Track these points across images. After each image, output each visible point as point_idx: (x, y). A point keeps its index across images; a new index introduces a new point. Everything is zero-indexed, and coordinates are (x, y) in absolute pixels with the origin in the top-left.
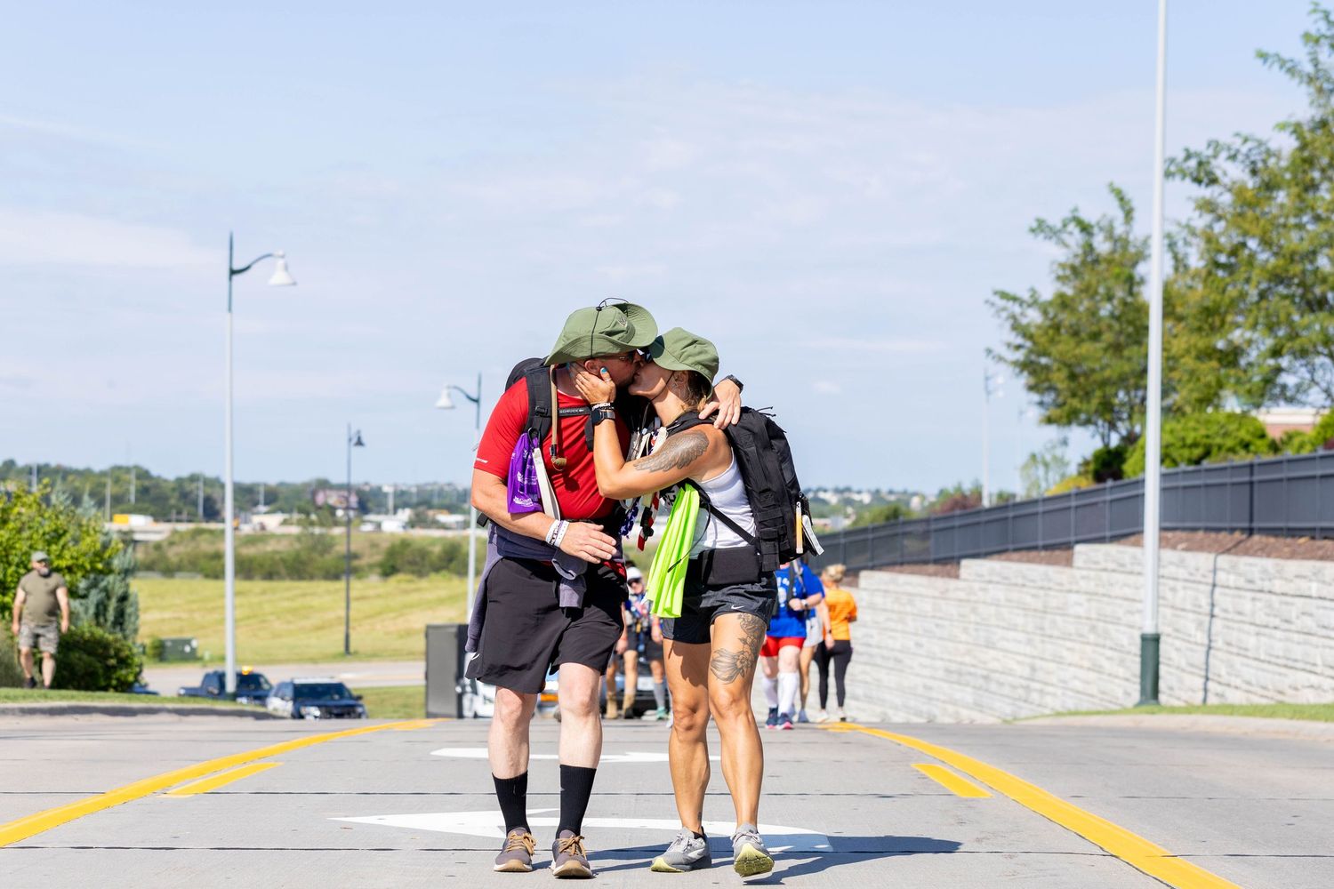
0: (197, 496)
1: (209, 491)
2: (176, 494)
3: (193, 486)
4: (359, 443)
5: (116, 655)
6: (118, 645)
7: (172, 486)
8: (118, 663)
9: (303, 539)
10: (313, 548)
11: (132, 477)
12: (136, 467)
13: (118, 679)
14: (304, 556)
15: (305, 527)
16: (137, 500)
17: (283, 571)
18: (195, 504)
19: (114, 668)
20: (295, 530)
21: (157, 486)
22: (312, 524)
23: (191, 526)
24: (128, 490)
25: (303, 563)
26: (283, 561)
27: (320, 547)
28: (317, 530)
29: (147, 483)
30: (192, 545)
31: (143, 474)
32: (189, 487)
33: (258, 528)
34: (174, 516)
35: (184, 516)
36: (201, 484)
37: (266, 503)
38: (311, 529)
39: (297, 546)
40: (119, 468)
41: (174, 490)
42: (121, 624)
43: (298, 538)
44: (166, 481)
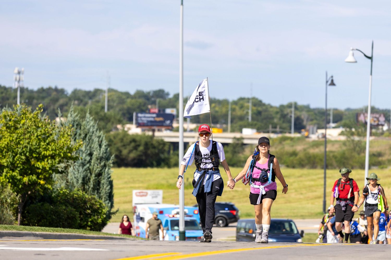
0: (291, 117)
1: (298, 113)
2: (278, 116)
3: (288, 110)
4: (332, 84)
5: (91, 207)
6: (93, 201)
7: (275, 110)
8: (92, 212)
9: (347, 144)
10: (354, 149)
11: (250, 105)
12: (254, 98)
13: (92, 222)
14: (347, 154)
15: (349, 137)
16: (253, 119)
17: (335, 164)
18: (290, 122)
19: (89, 215)
20: (343, 138)
21: (266, 110)
22: (353, 134)
23: (280, 135)
24: (247, 113)
25: (346, 158)
26: (335, 157)
27: (357, 149)
28: (356, 138)
29: (260, 109)
30: (280, 147)
31: (257, 103)
32: (287, 111)
33: (320, 136)
34: (270, 129)
35: (278, 129)
36: (293, 109)
37: (334, 122)
38: (352, 138)
39: (344, 148)
40: (242, 99)
41: (277, 113)
42: (98, 190)
43: (344, 143)
44: (271, 107)
